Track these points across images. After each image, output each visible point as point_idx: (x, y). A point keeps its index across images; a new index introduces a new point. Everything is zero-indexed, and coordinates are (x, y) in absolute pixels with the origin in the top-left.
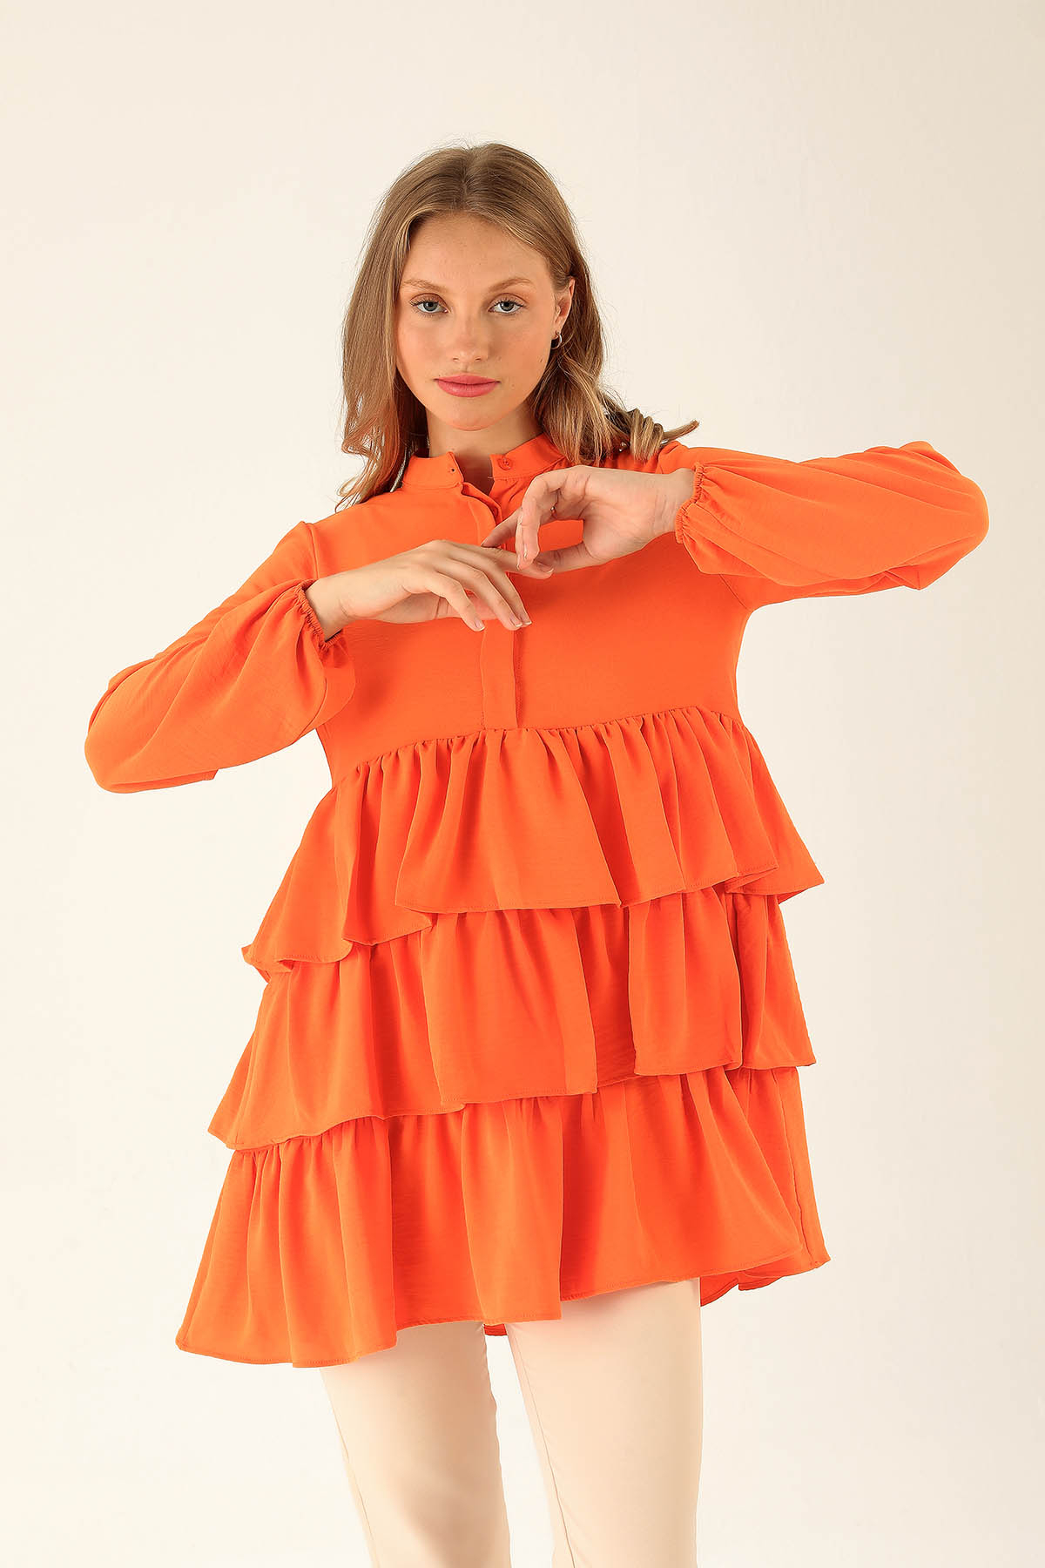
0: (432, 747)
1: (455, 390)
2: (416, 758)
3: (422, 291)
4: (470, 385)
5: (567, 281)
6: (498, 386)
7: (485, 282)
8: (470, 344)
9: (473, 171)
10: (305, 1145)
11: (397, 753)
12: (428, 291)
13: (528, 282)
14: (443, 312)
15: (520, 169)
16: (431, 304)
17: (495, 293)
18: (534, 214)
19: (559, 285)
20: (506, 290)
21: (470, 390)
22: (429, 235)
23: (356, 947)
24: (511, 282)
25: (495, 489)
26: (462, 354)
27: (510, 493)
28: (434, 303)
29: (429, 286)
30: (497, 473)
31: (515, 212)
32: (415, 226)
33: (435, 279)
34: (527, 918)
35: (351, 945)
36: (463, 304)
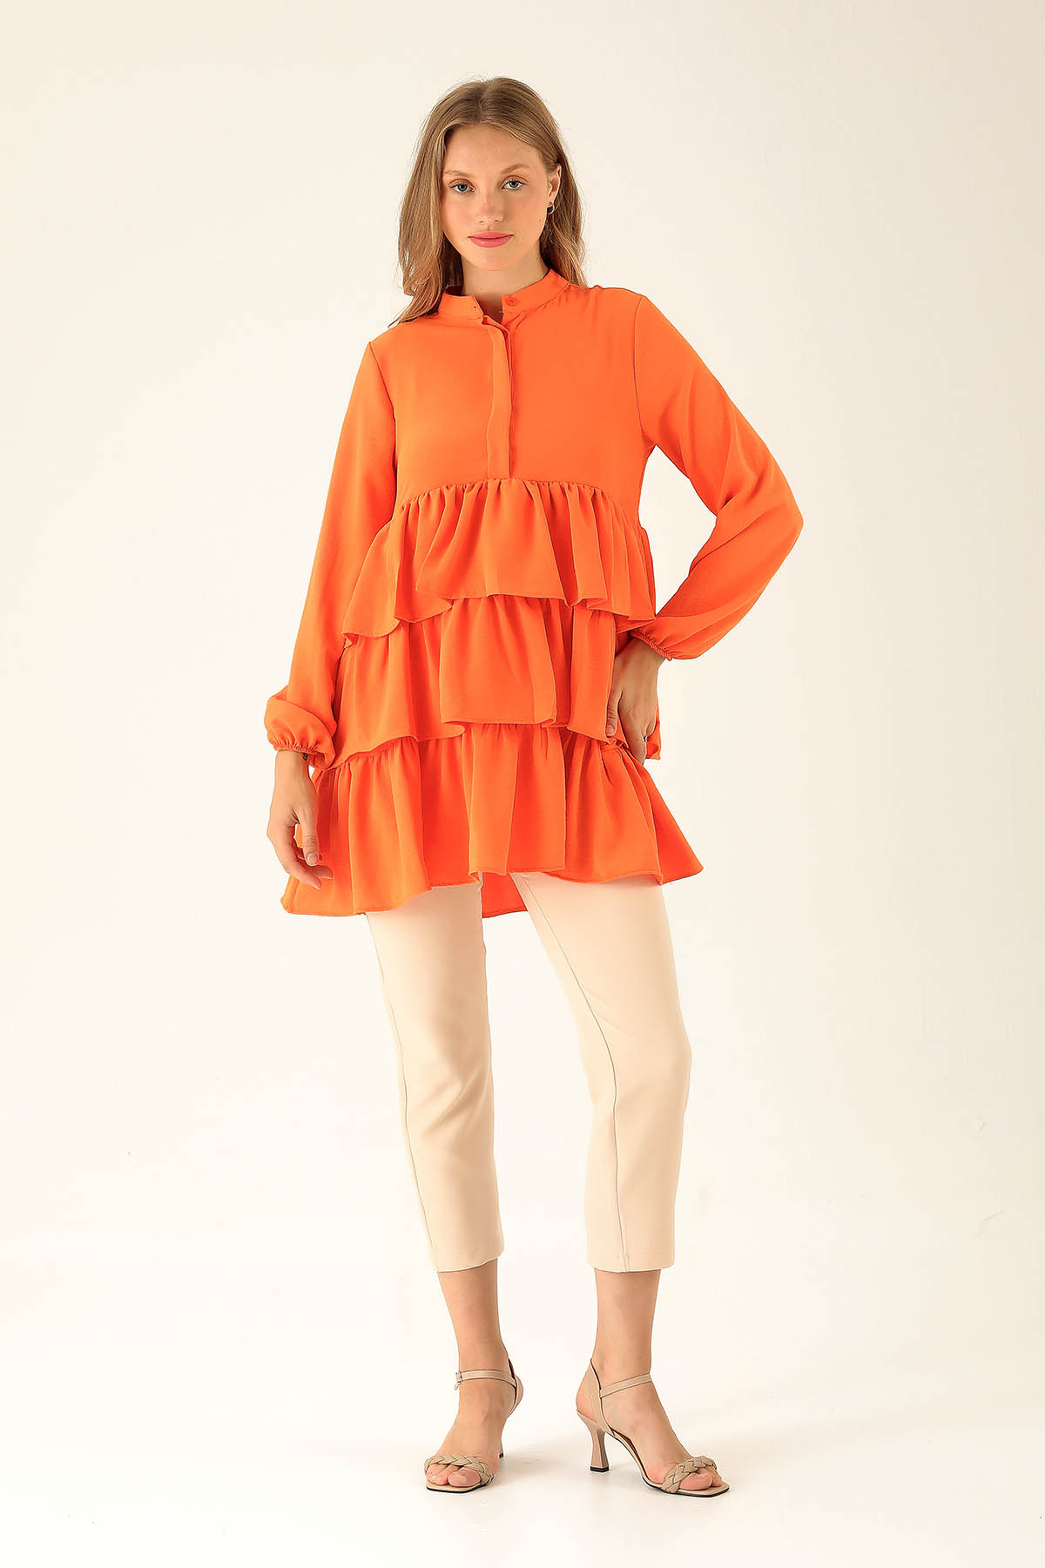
0: (452, 489)
1: (483, 243)
2: (442, 496)
3: (456, 177)
4: (493, 239)
5: (556, 167)
6: (512, 239)
7: (496, 170)
8: (490, 211)
9: (485, 95)
10: (370, 760)
11: (429, 495)
12: (460, 177)
13: (527, 167)
14: (471, 190)
15: (518, 92)
16: (463, 186)
17: (506, 175)
18: (530, 123)
19: (550, 169)
20: (512, 173)
21: (492, 242)
22: (459, 140)
23: (402, 623)
24: (515, 167)
25: (506, 318)
26: (486, 219)
27: (517, 321)
28: (465, 186)
29: (461, 174)
30: (505, 308)
31: (515, 121)
32: (449, 135)
33: (464, 169)
34: (509, 601)
35: (398, 621)
36: (483, 185)
